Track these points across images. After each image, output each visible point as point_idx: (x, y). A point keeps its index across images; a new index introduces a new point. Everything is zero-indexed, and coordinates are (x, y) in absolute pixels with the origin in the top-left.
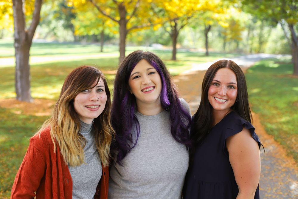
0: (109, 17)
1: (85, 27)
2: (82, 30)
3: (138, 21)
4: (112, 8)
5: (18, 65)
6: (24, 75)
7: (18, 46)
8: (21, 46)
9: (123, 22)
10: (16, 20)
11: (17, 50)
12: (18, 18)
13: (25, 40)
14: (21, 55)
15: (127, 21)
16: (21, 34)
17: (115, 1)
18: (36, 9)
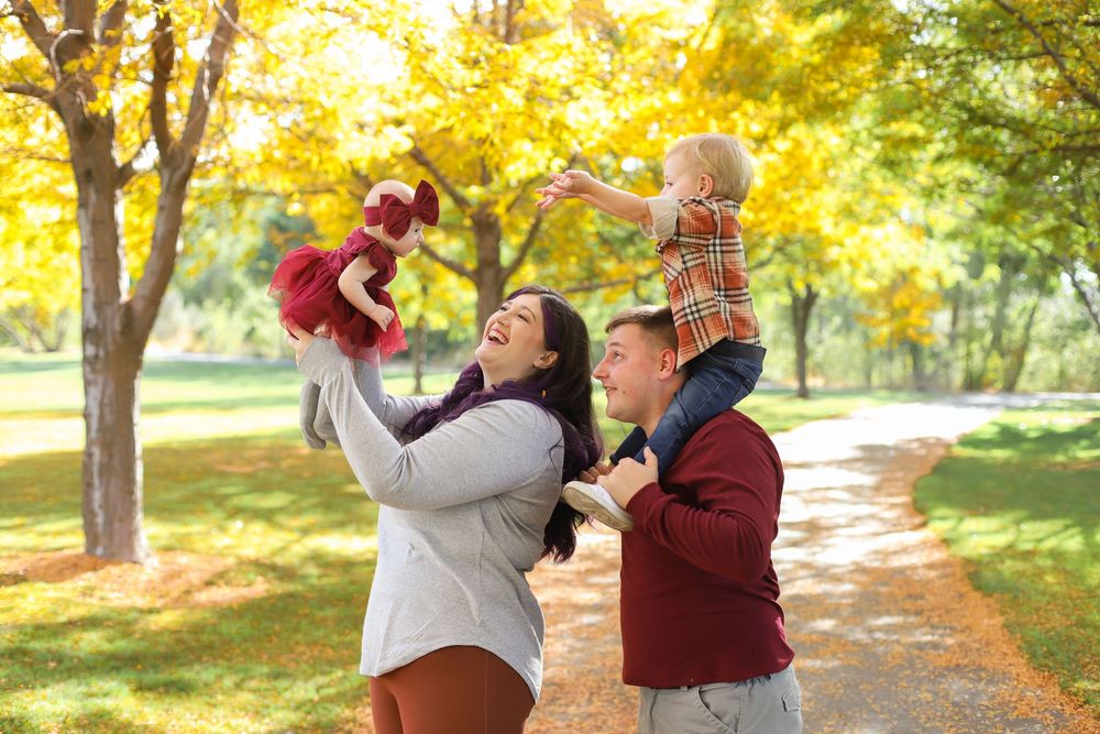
5: (95, 425)
6: (116, 461)
7: (96, 357)
8: (107, 354)
9: (489, 275)
10: (91, 260)
11: (93, 370)
12: (96, 252)
13: (123, 333)
14: (104, 387)
15: (505, 273)
16: (109, 311)
17: (460, 202)
18: (163, 217)
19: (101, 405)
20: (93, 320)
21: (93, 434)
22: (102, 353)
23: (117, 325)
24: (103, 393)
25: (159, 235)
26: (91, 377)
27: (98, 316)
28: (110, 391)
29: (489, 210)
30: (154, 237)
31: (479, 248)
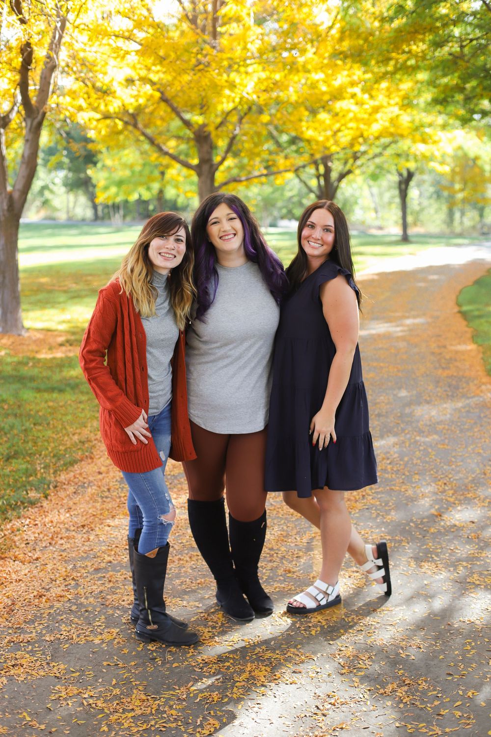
0: (174, 158)
1: (120, 183)
2: (113, 190)
3: (242, 167)
4: (178, 138)
6: (7, 281)
9: (206, 168)
13: (8, 210)
15: (215, 167)
17: (187, 124)
18: (28, 146)
23: (5, 206)
25: (26, 155)
29: (205, 129)
30: (23, 156)
31: (199, 151)
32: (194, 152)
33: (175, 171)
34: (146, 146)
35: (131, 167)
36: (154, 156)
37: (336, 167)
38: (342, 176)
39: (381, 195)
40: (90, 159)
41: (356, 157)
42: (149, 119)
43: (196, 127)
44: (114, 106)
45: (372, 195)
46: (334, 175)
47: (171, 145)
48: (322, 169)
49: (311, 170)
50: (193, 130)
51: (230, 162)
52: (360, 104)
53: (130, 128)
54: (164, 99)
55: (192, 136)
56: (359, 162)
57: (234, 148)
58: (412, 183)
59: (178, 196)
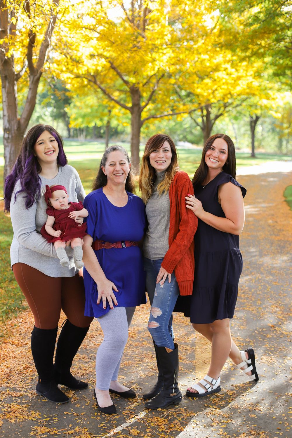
0: (118, 102)
1: (84, 116)
2: (80, 120)
3: (157, 109)
4: (121, 91)
5: (8, 160)
7: (8, 138)
8: (12, 137)
9: (136, 109)
10: (6, 106)
11: (7, 142)
12: (8, 103)
13: (17, 130)
14: (11, 147)
15: (142, 109)
16: (12, 123)
17: (126, 82)
18: (31, 92)
19: (10, 153)
20: (7, 126)
21: (7, 163)
22: (10, 136)
23: (15, 127)
24: (11, 149)
25: (29, 97)
26: (7, 144)
27: (9, 124)
28: (13, 149)
29: (137, 86)
30: (27, 98)
31: (133, 99)
32: (129, 99)
33: (117, 110)
34: (101, 95)
35: (91, 107)
36: (105, 101)
37: (214, 112)
38: (217, 117)
39: (239, 129)
40: (67, 101)
41: (225, 106)
42: (103, 79)
43: (131, 85)
44: (82, 71)
45: (234, 129)
46: (212, 116)
47: (116, 95)
48: (205, 112)
49: (199, 113)
50: (129, 86)
51: (150, 106)
52: (229, 74)
53: (92, 84)
54: (113, 67)
55: (128, 89)
56: (227, 109)
57: (153, 98)
58: (259, 122)
59: (118, 125)
